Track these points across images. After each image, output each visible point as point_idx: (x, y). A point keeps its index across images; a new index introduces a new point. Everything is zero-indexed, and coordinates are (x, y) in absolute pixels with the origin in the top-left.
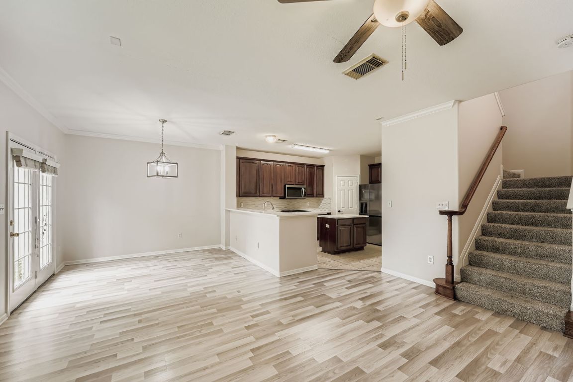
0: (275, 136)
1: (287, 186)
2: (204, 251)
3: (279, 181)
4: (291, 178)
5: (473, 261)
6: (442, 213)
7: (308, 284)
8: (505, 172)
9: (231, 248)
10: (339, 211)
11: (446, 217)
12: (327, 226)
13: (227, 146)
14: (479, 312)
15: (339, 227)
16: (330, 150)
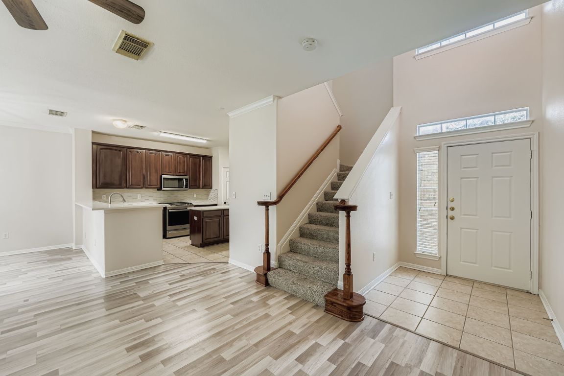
0: (126, 121)
1: (164, 176)
2: (42, 252)
3: (153, 171)
4: (169, 168)
5: (293, 248)
6: (261, 203)
7: (131, 283)
8: (341, 166)
9: (83, 247)
10: (225, 203)
11: (264, 207)
12: (195, 218)
13: (76, 129)
14: (276, 296)
15: (204, 219)
16: (207, 140)
